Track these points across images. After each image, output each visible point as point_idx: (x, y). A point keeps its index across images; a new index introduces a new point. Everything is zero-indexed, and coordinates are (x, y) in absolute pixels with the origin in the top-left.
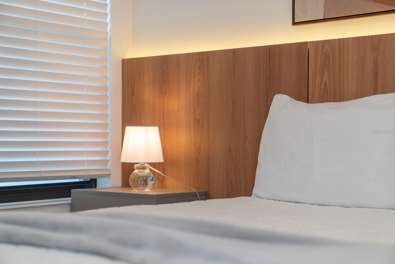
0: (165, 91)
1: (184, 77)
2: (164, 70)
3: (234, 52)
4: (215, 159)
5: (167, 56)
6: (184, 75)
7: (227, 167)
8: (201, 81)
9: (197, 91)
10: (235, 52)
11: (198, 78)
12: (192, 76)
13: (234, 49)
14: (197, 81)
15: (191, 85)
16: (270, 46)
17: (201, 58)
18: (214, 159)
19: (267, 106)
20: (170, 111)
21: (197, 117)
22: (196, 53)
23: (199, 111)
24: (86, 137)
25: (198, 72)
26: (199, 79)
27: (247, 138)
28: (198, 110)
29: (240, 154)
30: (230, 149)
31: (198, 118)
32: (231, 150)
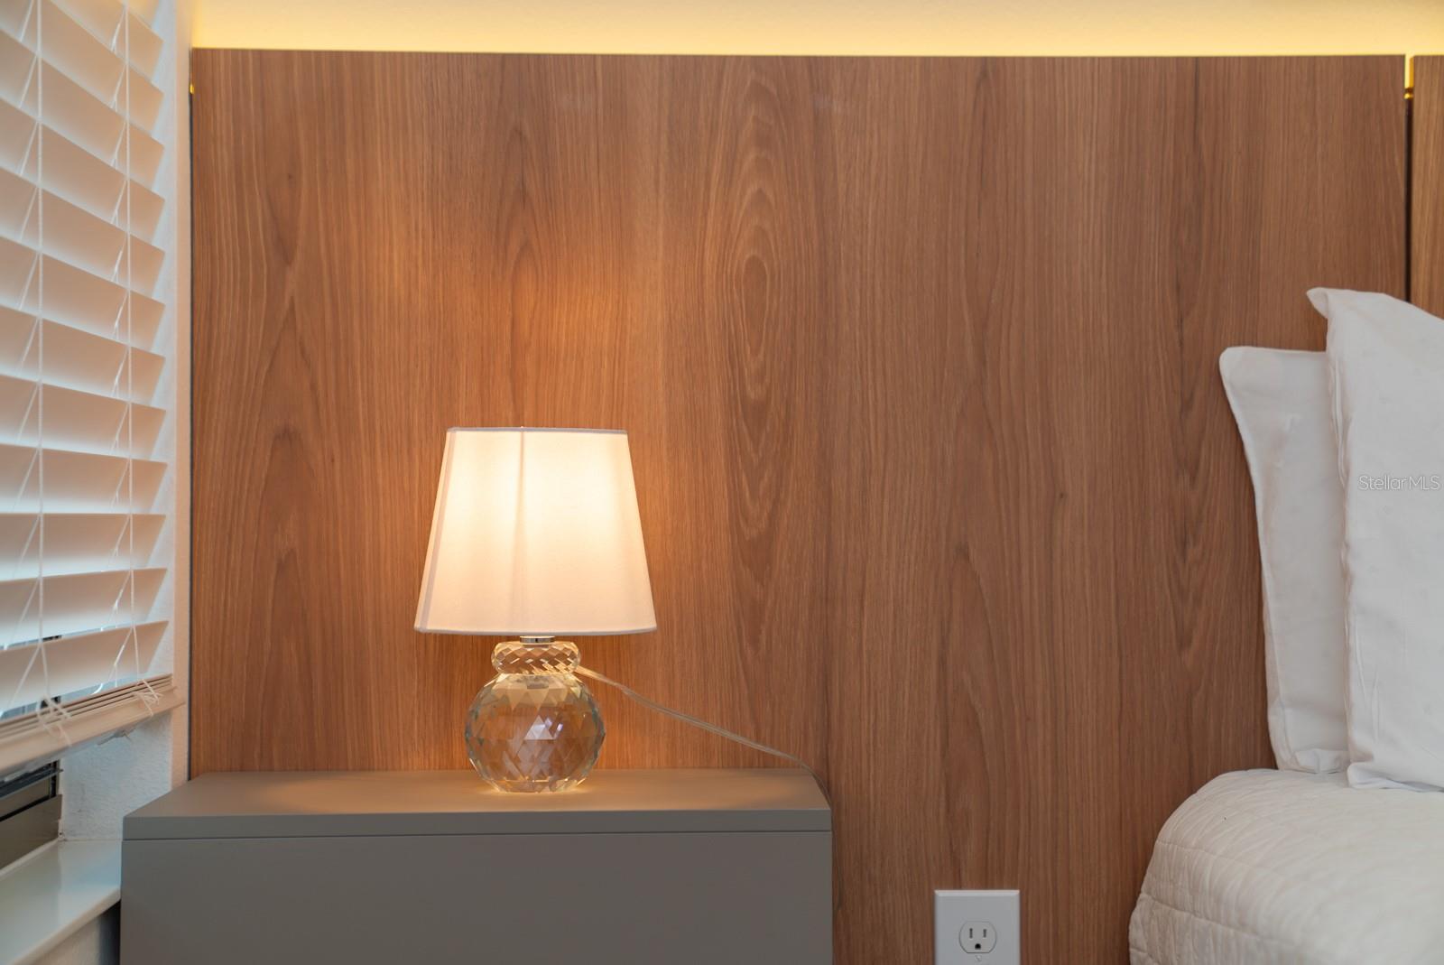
0: (526, 247)
1: (657, 182)
2: (518, 132)
3: (984, 74)
4: (866, 603)
5: (539, 59)
6: (657, 170)
7: (944, 643)
8: (773, 203)
9: (747, 256)
10: (989, 70)
11: (751, 190)
12: (715, 178)
13: (984, 61)
14: (745, 204)
15: (710, 221)
16: (1197, 60)
17: (774, 90)
18: (862, 602)
19: (1181, 343)
20: (562, 355)
21: (749, 388)
22: (738, 58)
23: (761, 357)
24: (41, 490)
25: (752, 156)
26: (760, 194)
27: (1062, 496)
28: (755, 352)
29: (1025, 571)
30: (963, 552)
31: (753, 393)
32: (967, 557)
